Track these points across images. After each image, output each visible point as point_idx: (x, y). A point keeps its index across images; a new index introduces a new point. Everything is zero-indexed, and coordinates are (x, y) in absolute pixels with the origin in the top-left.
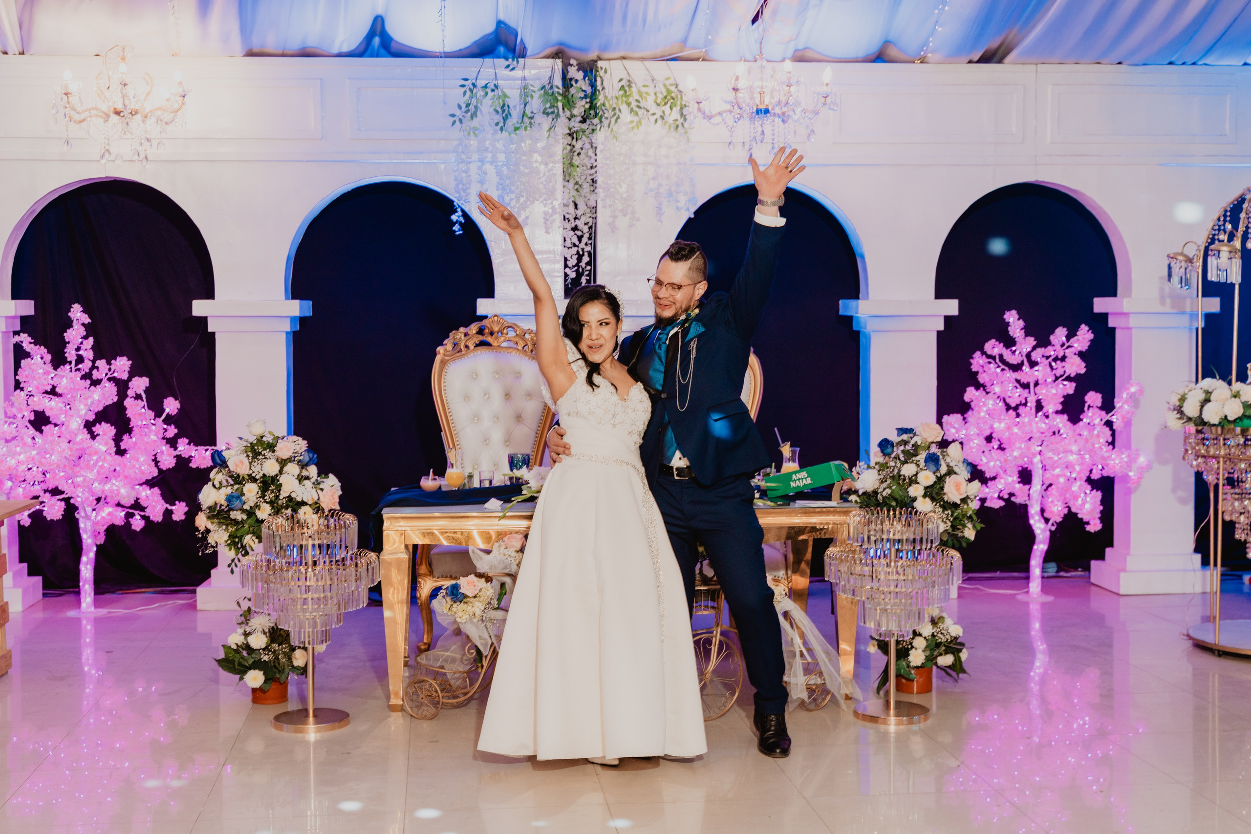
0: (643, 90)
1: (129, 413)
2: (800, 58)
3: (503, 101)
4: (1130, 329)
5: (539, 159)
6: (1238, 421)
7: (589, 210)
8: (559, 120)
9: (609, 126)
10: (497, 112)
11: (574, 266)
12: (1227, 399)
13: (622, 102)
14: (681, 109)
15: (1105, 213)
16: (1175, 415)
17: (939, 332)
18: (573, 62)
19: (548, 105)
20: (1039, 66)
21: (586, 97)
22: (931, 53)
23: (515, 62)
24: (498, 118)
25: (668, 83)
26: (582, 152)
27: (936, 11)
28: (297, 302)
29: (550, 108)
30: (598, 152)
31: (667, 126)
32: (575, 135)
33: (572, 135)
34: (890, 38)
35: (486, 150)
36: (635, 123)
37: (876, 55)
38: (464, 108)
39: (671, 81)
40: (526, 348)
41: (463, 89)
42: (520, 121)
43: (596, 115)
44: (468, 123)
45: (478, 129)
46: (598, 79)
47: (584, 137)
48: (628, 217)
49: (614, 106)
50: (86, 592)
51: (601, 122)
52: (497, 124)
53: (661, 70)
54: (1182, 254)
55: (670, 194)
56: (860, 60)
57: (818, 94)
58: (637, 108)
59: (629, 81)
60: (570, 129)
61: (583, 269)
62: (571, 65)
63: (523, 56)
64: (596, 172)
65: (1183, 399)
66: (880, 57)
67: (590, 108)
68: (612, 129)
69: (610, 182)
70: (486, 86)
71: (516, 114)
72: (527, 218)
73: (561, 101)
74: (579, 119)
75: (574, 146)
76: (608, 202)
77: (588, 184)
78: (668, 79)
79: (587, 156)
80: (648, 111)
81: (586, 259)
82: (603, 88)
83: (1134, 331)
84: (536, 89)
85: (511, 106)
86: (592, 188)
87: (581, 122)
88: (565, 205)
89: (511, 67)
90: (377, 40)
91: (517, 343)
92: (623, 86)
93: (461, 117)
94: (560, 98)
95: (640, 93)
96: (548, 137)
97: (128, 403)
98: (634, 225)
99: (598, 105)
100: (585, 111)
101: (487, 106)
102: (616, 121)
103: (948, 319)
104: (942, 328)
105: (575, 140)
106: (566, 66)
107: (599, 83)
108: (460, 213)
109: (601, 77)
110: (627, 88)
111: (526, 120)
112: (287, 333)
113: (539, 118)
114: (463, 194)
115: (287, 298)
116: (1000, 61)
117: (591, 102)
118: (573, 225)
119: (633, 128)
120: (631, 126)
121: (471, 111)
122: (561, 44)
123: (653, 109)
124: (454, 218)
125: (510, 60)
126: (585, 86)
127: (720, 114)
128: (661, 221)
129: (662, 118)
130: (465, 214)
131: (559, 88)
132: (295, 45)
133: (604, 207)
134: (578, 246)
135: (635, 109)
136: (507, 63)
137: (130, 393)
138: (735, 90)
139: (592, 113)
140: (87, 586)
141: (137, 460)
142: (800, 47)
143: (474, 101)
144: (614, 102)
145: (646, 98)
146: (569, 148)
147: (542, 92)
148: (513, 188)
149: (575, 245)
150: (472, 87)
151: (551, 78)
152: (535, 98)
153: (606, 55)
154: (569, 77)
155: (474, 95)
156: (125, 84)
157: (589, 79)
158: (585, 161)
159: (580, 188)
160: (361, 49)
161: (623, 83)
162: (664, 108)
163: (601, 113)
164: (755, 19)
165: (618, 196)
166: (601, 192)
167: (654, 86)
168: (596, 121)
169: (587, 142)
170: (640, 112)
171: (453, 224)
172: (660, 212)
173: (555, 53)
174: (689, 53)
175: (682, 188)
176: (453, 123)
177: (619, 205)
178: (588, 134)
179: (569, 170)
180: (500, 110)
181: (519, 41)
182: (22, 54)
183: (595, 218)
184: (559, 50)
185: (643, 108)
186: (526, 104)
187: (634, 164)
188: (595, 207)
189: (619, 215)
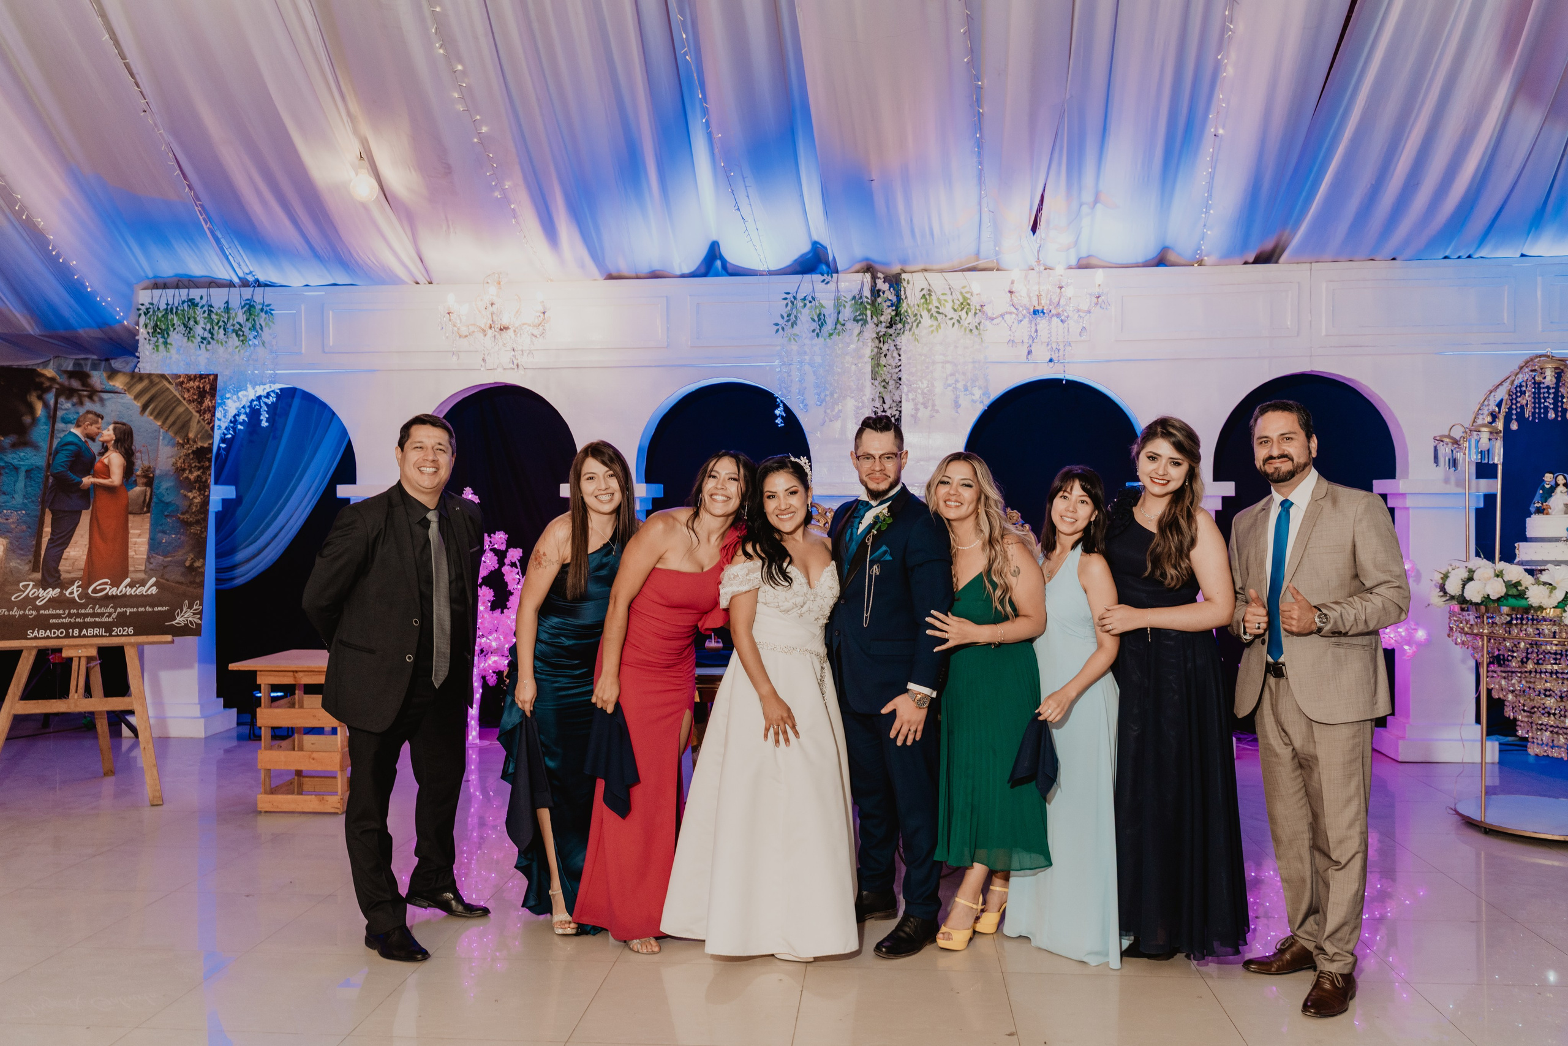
0: (942, 297)
1: (507, 578)
2: (1084, 265)
3: (820, 311)
4: (1407, 509)
5: (850, 360)
6: (1502, 599)
7: (895, 404)
8: (867, 326)
9: (910, 330)
10: (814, 320)
12: (1489, 579)
13: (923, 309)
14: (976, 314)
15: (1381, 400)
16: (1437, 592)
17: (1217, 512)
18: (880, 275)
19: (857, 314)
20: (1313, 264)
21: (892, 305)
22: (1206, 255)
23: (829, 277)
24: (815, 325)
25: (964, 291)
26: (889, 354)
27: (1203, 215)
28: (644, 485)
29: (859, 315)
30: (901, 353)
31: (963, 328)
32: (881, 339)
33: (880, 339)
34: (1167, 244)
35: (805, 353)
36: (935, 327)
37: (1155, 261)
38: (786, 318)
39: (966, 289)
40: (827, 525)
41: (785, 302)
42: (834, 328)
43: (900, 322)
44: (788, 330)
45: (796, 336)
46: (902, 289)
47: (889, 340)
48: (929, 408)
49: (916, 312)
50: (472, 728)
51: (904, 326)
52: (814, 331)
53: (958, 280)
54: (1449, 436)
55: (966, 389)
56: (1140, 265)
57: (1090, 295)
58: (937, 314)
59: (929, 290)
60: (878, 334)
62: (879, 278)
63: (837, 272)
64: (900, 370)
65: (1446, 577)
66: (1161, 261)
67: (896, 315)
68: (914, 332)
69: (912, 379)
70: (804, 299)
71: (830, 322)
72: (840, 411)
73: (870, 310)
74: (884, 325)
75: (881, 349)
76: (911, 396)
77: (893, 382)
78: (964, 287)
79: (892, 357)
80: (946, 316)
82: (906, 298)
83: (1411, 511)
84: (848, 300)
85: (826, 315)
86: (898, 385)
87: (887, 327)
88: (873, 400)
89: (825, 282)
90: (718, 263)
91: (819, 521)
92: (924, 295)
93: (783, 325)
94: (868, 307)
95: (939, 300)
96: (858, 340)
97: (506, 569)
98: (932, 417)
99: (902, 312)
100: (891, 318)
101: (805, 316)
102: (917, 326)
103: (1225, 499)
104: (1220, 508)
105: (882, 343)
106: (874, 278)
107: (902, 293)
108: (781, 408)
109: (905, 288)
110: (927, 297)
111: (839, 326)
113: (850, 325)
114: (784, 391)
116: (1277, 262)
117: (896, 310)
119: (932, 331)
120: (932, 329)
121: (791, 320)
122: (867, 259)
123: (951, 314)
124: (777, 412)
125: (826, 275)
126: (890, 295)
127: (1002, 316)
128: (957, 412)
129: (959, 322)
130: (787, 409)
131: (867, 298)
132: (645, 269)
133: (908, 400)
135: (935, 314)
136: (822, 278)
137: (507, 561)
138: (1011, 292)
139: (898, 318)
140: (473, 722)
141: (509, 618)
142: (1084, 254)
143: (794, 311)
144: (915, 309)
145: (944, 305)
146: (876, 350)
147: (853, 302)
148: (827, 385)
150: (793, 300)
151: (861, 290)
152: (847, 308)
153: (907, 268)
154: (877, 288)
155: (795, 306)
156: (492, 304)
157: (894, 290)
158: (891, 361)
159: (886, 385)
160: (703, 270)
161: (924, 292)
162: (960, 313)
163: (904, 319)
164: (1034, 229)
165: (919, 391)
166: (904, 388)
167: (951, 294)
168: (900, 326)
169: (892, 344)
170: (939, 317)
171: (776, 417)
172: (957, 405)
173: (865, 268)
174: (981, 263)
175: (977, 384)
176: (777, 331)
177: (920, 399)
178: (893, 337)
179: (877, 369)
180: (816, 319)
181: (831, 258)
182: (430, 283)
183: (900, 412)
184: (867, 265)
185: (942, 313)
186: (839, 313)
187: (934, 363)
188: (901, 402)
189: (921, 407)
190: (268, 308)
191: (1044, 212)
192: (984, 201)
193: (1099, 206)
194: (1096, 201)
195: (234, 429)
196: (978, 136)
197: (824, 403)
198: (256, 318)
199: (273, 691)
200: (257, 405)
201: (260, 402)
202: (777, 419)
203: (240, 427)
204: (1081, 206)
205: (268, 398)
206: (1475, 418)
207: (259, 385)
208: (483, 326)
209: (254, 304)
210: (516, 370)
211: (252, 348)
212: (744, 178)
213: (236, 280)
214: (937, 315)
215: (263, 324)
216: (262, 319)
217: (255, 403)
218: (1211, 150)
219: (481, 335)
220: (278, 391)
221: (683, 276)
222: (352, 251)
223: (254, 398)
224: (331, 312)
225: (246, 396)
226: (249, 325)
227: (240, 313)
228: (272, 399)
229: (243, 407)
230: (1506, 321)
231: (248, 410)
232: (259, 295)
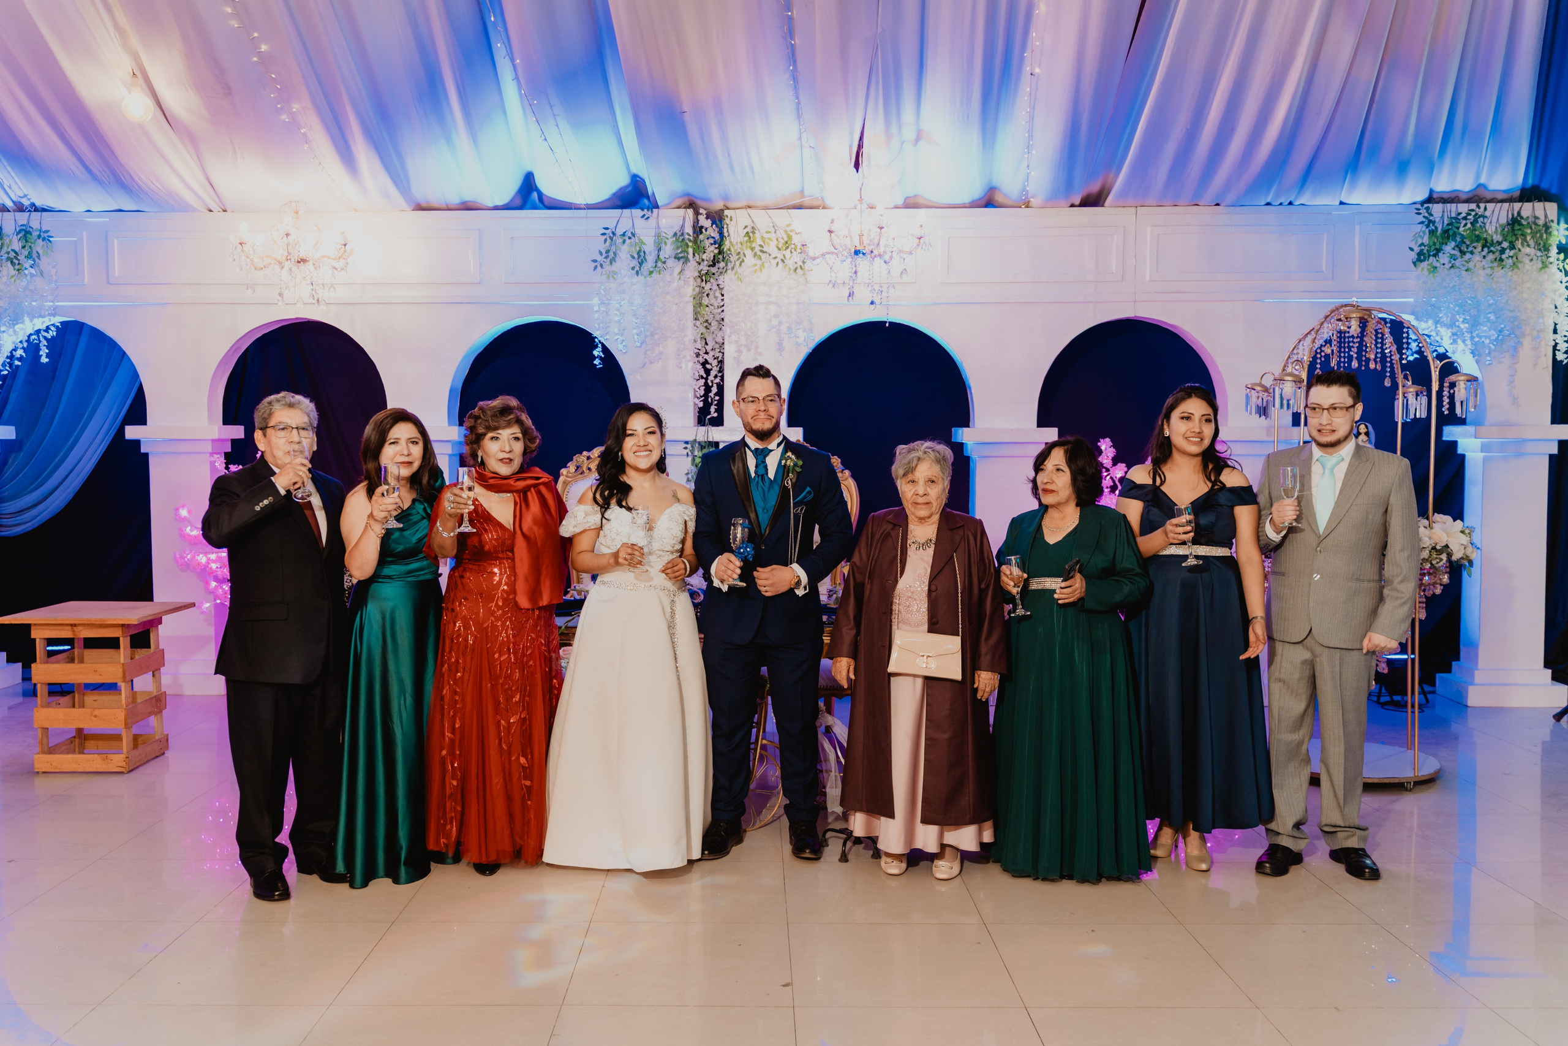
0: (766, 236)
2: (911, 204)
3: (640, 247)
5: (671, 299)
7: (718, 346)
8: (689, 264)
9: (733, 268)
10: (633, 258)
11: (701, 397)
13: (747, 248)
14: (800, 253)
15: (1202, 345)
18: (702, 211)
19: (679, 251)
20: (1138, 208)
21: (715, 243)
22: (1033, 197)
23: (650, 213)
24: (635, 263)
25: (788, 229)
26: (711, 293)
29: (681, 253)
30: (725, 292)
31: (787, 268)
32: (704, 278)
34: (993, 184)
36: (759, 266)
37: (983, 202)
38: (604, 255)
39: (792, 227)
41: (605, 237)
42: (654, 266)
43: (723, 261)
44: (607, 266)
45: (615, 273)
46: (725, 226)
47: (712, 279)
48: (753, 351)
49: (739, 251)
51: (726, 265)
52: (633, 268)
53: (782, 218)
54: (1260, 385)
55: (790, 331)
56: (967, 205)
59: (753, 228)
60: (700, 272)
61: (712, 400)
62: (701, 214)
63: (657, 207)
64: (723, 311)
66: (988, 202)
67: (720, 253)
68: (737, 271)
69: (735, 320)
70: (624, 234)
71: (651, 259)
72: (661, 353)
73: (691, 247)
74: (706, 263)
75: (703, 288)
76: (734, 338)
77: (716, 322)
78: (789, 225)
79: (715, 297)
80: (770, 255)
81: (714, 390)
82: (729, 235)
84: (669, 236)
85: (647, 252)
86: (721, 325)
87: (710, 266)
88: (695, 341)
89: (646, 217)
90: (535, 195)
92: (747, 233)
93: (602, 262)
94: (690, 244)
95: (763, 239)
96: (680, 278)
99: (725, 250)
100: (714, 256)
101: (625, 252)
102: (740, 265)
105: (704, 282)
106: (696, 214)
107: (725, 230)
108: (600, 349)
109: (727, 225)
110: (751, 235)
111: (659, 264)
112: (450, 456)
113: (671, 263)
114: (603, 331)
115: (450, 424)
116: (1102, 205)
117: (719, 247)
118: (701, 360)
119: (756, 271)
120: (756, 268)
121: (610, 256)
122: (688, 195)
123: (775, 252)
124: (597, 352)
125: (646, 210)
126: (713, 232)
127: (823, 255)
128: (781, 355)
129: (783, 261)
130: (605, 349)
131: (688, 235)
132: (455, 200)
133: (730, 343)
134: (706, 379)
135: (759, 253)
136: (643, 213)
138: (830, 232)
139: (720, 257)
142: (911, 193)
143: (613, 249)
144: (738, 248)
145: (768, 243)
146: (697, 289)
147: (674, 238)
149: (702, 377)
150: (612, 235)
151: (683, 226)
152: (668, 245)
153: (730, 205)
154: (699, 225)
155: (613, 242)
156: (287, 235)
157: (717, 226)
158: (713, 301)
159: (709, 327)
160: (518, 202)
161: (748, 230)
162: (784, 252)
163: (727, 257)
164: (857, 166)
165: (742, 333)
166: (727, 330)
167: (775, 232)
168: (722, 264)
169: (715, 284)
170: (763, 256)
171: (594, 358)
172: (780, 347)
173: (688, 204)
174: (807, 201)
175: (801, 326)
176: (595, 268)
177: (743, 341)
178: (716, 276)
179: (699, 309)
180: (636, 256)
181: (650, 192)
182: (225, 211)
183: (723, 353)
184: (689, 200)
185: (766, 252)
186: (659, 250)
187: (757, 303)
188: (723, 343)
189: (744, 350)
190: (46, 235)
191: (865, 150)
192: (804, 135)
193: (921, 143)
194: (918, 139)
195: (11, 365)
196: (791, 68)
197: (644, 345)
198: (33, 245)
199: (48, 646)
200: (35, 339)
201: (38, 336)
202: (595, 360)
203: (17, 363)
204: (902, 143)
205: (48, 332)
206: (1285, 366)
207: (38, 318)
208: (279, 258)
209: (31, 230)
210: (316, 305)
211: (28, 278)
212: (551, 106)
213: (9, 204)
214: (761, 254)
215: (41, 252)
216: (39, 247)
217: (33, 337)
218: (1028, 89)
219: (277, 268)
220: (59, 324)
221: (496, 208)
222: (133, 175)
223: (31, 331)
224: (116, 240)
225: (23, 329)
226: (25, 252)
227: (15, 239)
228: (53, 333)
229: (21, 342)
230: (1324, 270)
231: (25, 345)
232: (35, 221)
